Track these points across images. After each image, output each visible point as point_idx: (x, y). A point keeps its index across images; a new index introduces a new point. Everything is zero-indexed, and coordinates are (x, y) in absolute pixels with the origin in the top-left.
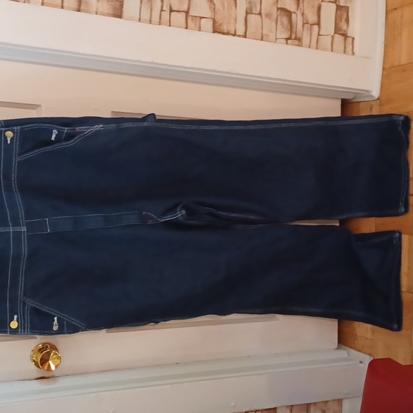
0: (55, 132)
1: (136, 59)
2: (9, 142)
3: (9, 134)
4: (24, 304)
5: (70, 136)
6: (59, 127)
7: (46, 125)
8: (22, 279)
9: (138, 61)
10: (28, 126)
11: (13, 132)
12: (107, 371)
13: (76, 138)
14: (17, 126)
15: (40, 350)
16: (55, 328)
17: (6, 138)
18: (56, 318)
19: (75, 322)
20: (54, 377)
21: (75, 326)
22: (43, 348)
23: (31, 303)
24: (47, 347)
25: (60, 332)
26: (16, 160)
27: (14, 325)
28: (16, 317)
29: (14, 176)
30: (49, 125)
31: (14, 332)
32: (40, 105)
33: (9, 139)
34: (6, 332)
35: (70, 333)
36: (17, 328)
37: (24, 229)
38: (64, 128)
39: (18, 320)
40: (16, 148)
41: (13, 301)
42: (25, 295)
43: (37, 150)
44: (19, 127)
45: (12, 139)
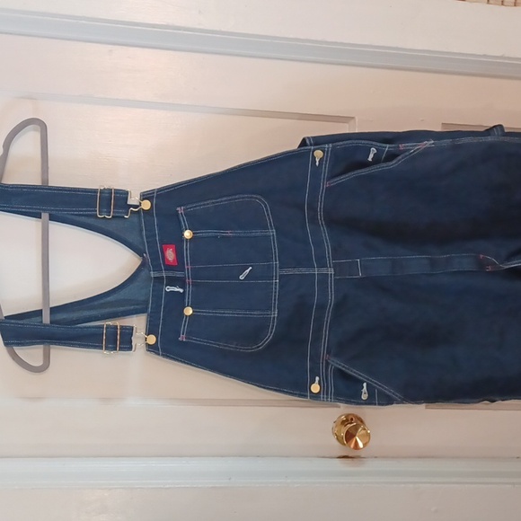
0: (373, 151)
1: (481, 53)
2: (317, 164)
3: (319, 154)
4: (327, 364)
5: (392, 156)
6: (379, 144)
7: (363, 142)
8: (325, 332)
9: (485, 56)
10: (341, 143)
11: (323, 151)
12: (425, 457)
13: (400, 157)
14: (328, 143)
15: (344, 423)
16: (364, 397)
17: (314, 158)
18: (365, 385)
19: (389, 391)
20: (359, 457)
21: (388, 396)
22: (347, 420)
23: (336, 363)
24: (352, 419)
25: (370, 402)
26: (324, 185)
27: (315, 388)
28: (317, 378)
29: (320, 206)
30: (366, 142)
31: (315, 397)
32: (353, 118)
33: (317, 160)
34: (305, 396)
35: (383, 405)
36: (319, 392)
37: (331, 271)
38: (384, 145)
39: (320, 383)
40: (325, 170)
41: (315, 359)
42: (328, 353)
43: (350, 174)
44: (331, 145)
45: (321, 160)
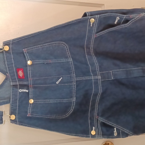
0: (118, 18)
2: (91, 26)
3: (93, 20)
4: (97, 120)
6: (121, 15)
7: (113, 14)
8: (97, 106)
10: (103, 15)
11: (95, 19)
13: (130, 21)
16: (115, 134)
17: (90, 22)
18: (115, 129)
19: (127, 131)
21: (126, 133)
22: (106, 144)
23: (101, 120)
24: (108, 144)
25: (118, 136)
26: (94, 37)
27: (93, 133)
28: (94, 128)
29: (92, 46)
30: (115, 14)
31: (93, 137)
33: (91, 24)
34: (89, 137)
35: (124, 137)
36: (95, 135)
37: (99, 77)
39: (95, 130)
40: (95, 30)
41: (92, 119)
42: (98, 115)
43: (106, 30)
44: (99, 16)
45: (93, 23)
